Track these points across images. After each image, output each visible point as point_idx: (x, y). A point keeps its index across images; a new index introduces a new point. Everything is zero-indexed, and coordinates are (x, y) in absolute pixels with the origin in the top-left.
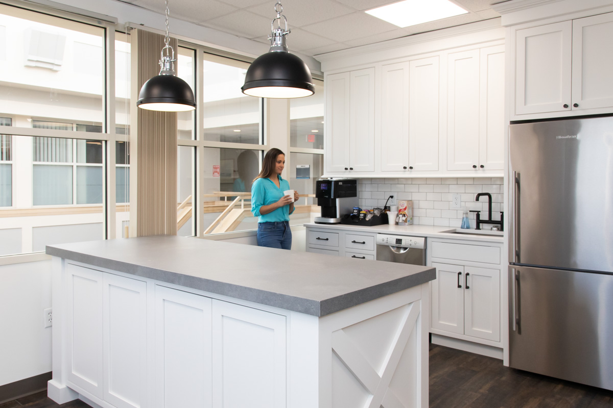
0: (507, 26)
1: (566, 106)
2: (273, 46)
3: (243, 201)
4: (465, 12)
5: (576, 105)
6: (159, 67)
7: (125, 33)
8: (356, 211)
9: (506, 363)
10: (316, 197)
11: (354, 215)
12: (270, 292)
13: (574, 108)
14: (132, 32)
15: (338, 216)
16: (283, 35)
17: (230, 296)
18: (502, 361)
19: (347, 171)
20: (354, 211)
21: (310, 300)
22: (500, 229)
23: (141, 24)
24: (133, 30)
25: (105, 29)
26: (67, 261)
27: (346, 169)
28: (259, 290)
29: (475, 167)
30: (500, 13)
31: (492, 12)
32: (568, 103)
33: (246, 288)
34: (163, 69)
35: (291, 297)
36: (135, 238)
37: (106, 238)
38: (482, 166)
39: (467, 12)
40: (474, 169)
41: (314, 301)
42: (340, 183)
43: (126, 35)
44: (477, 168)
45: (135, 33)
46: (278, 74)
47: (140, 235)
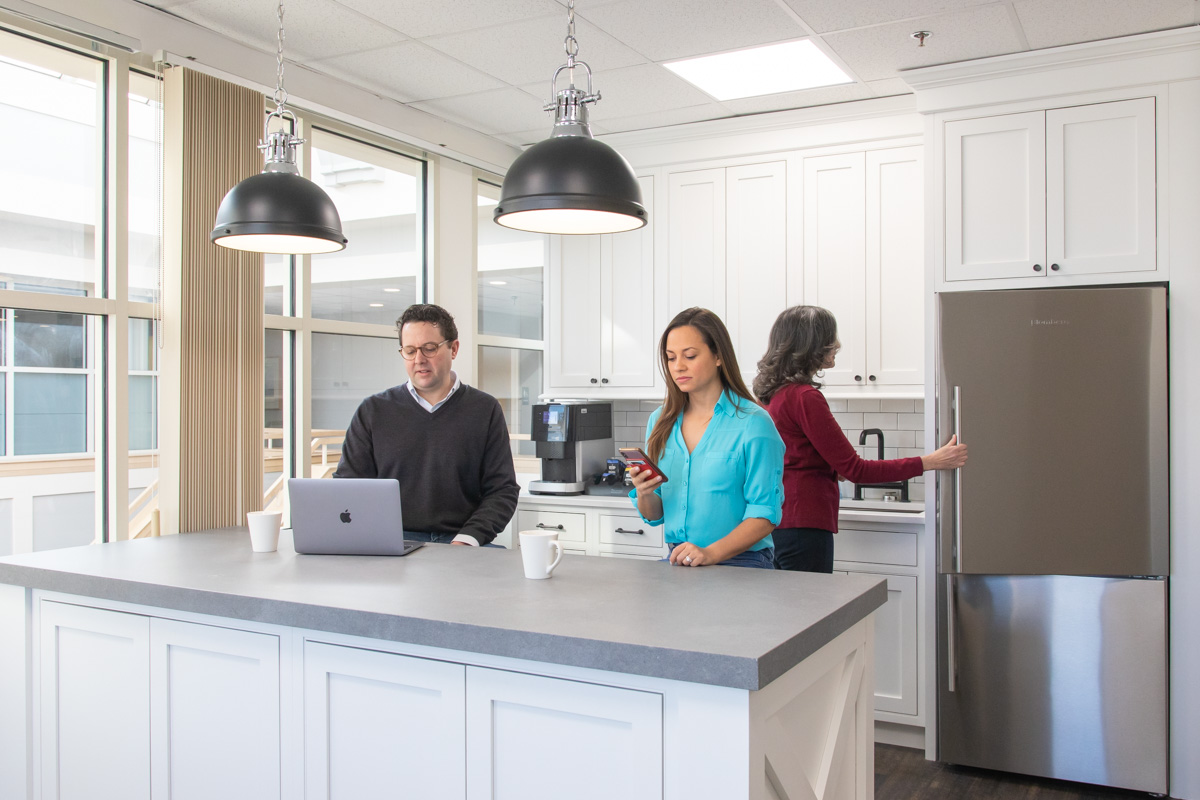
0: (926, 113)
1: (1037, 268)
2: (562, 124)
3: (325, 448)
4: (848, 79)
5: (1055, 267)
6: (259, 156)
7: (153, 76)
8: (614, 467)
9: (931, 756)
10: (533, 439)
11: (611, 476)
12: (631, 645)
13: (1051, 272)
14: (168, 73)
15: (579, 476)
16: (583, 102)
17: (525, 657)
18: (922, 752)
19: (594, 385)
20: (610, 467)
21: (733, 658)
22: (900, 497)
23: (189, 58)
24: (171, 70)
25: (106, 63)
26: (39, 594)
27: (594, 381)
28: (601, 642)
29: (858, 378)
30: (914, 87)
31: (900, 84)
32: (1042, 264)
33: (566, 639)
34: (273, 159)
35: (685, 653)
36: (174, 536)
37: (106, 539)
38: (872, 378)
39: (851, 81)
40: (856, 382)
41: (743, 659)
42: (584, 411)
43: (156, 80)
44: (863, 382)
45: (176, 78)
46: (576, 184)
47: (187, 528)
